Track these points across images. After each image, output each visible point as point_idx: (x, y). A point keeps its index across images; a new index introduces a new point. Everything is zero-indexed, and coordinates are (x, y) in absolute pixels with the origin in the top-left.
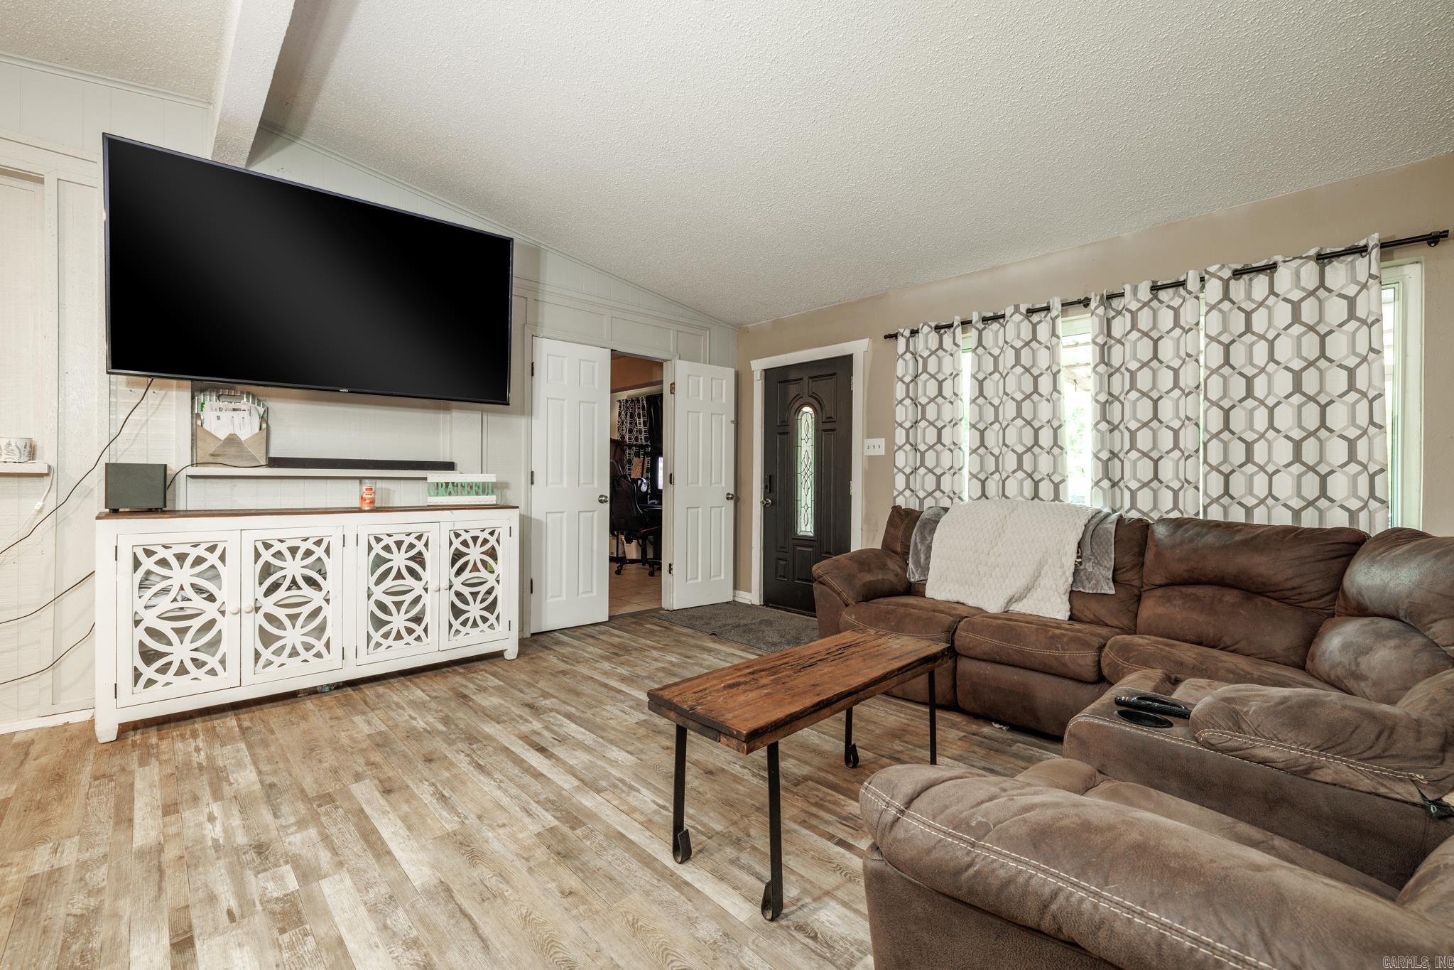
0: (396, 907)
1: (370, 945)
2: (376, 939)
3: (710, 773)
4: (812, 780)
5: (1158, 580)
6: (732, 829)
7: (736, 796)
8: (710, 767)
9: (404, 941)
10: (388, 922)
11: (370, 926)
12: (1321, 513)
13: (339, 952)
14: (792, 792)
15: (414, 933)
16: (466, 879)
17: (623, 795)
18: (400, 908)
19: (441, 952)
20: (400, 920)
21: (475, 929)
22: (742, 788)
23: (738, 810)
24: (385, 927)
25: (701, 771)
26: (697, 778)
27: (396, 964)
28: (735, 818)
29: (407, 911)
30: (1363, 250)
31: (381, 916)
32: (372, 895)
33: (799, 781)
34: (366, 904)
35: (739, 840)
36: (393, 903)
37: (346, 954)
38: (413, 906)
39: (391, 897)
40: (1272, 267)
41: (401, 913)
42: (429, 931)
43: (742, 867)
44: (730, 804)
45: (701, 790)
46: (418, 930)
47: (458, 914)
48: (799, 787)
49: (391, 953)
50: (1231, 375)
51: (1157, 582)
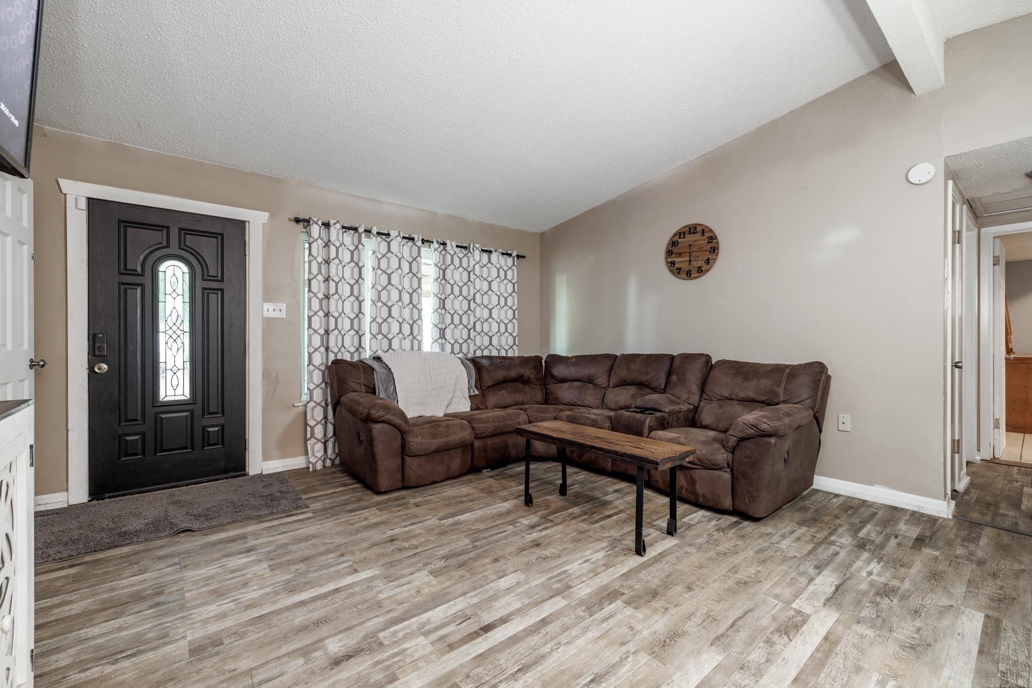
0: (748, 661)
1: (785, 663)
2: (780, 661)
5: (490, 383)
9: (771, 647)
10: (763, 660)
11: (772, 669)
12: (490, 351)
13: (803, 677)
15: (761, 644)
16: (701, 633)
18: (748, 659)
19: (766, 628)
20: (757, 655)
21: (740, 618)
24: (768, 661)
27: (788, 645)
29: (748, 655)
30: (510, 255)
31: (761, 667)
32: (747, 681)
34: (757, 681)
36: (746, 665)
37: (801, 672)
38: (742, 653)
39: (741, 668)
40: (491, 252)
41: (752, 657)
42: (755, 638)
46: (759, 644)
47: (735, 628)
49: (783, 650)
50: (492, 295)
51: (489, 385)
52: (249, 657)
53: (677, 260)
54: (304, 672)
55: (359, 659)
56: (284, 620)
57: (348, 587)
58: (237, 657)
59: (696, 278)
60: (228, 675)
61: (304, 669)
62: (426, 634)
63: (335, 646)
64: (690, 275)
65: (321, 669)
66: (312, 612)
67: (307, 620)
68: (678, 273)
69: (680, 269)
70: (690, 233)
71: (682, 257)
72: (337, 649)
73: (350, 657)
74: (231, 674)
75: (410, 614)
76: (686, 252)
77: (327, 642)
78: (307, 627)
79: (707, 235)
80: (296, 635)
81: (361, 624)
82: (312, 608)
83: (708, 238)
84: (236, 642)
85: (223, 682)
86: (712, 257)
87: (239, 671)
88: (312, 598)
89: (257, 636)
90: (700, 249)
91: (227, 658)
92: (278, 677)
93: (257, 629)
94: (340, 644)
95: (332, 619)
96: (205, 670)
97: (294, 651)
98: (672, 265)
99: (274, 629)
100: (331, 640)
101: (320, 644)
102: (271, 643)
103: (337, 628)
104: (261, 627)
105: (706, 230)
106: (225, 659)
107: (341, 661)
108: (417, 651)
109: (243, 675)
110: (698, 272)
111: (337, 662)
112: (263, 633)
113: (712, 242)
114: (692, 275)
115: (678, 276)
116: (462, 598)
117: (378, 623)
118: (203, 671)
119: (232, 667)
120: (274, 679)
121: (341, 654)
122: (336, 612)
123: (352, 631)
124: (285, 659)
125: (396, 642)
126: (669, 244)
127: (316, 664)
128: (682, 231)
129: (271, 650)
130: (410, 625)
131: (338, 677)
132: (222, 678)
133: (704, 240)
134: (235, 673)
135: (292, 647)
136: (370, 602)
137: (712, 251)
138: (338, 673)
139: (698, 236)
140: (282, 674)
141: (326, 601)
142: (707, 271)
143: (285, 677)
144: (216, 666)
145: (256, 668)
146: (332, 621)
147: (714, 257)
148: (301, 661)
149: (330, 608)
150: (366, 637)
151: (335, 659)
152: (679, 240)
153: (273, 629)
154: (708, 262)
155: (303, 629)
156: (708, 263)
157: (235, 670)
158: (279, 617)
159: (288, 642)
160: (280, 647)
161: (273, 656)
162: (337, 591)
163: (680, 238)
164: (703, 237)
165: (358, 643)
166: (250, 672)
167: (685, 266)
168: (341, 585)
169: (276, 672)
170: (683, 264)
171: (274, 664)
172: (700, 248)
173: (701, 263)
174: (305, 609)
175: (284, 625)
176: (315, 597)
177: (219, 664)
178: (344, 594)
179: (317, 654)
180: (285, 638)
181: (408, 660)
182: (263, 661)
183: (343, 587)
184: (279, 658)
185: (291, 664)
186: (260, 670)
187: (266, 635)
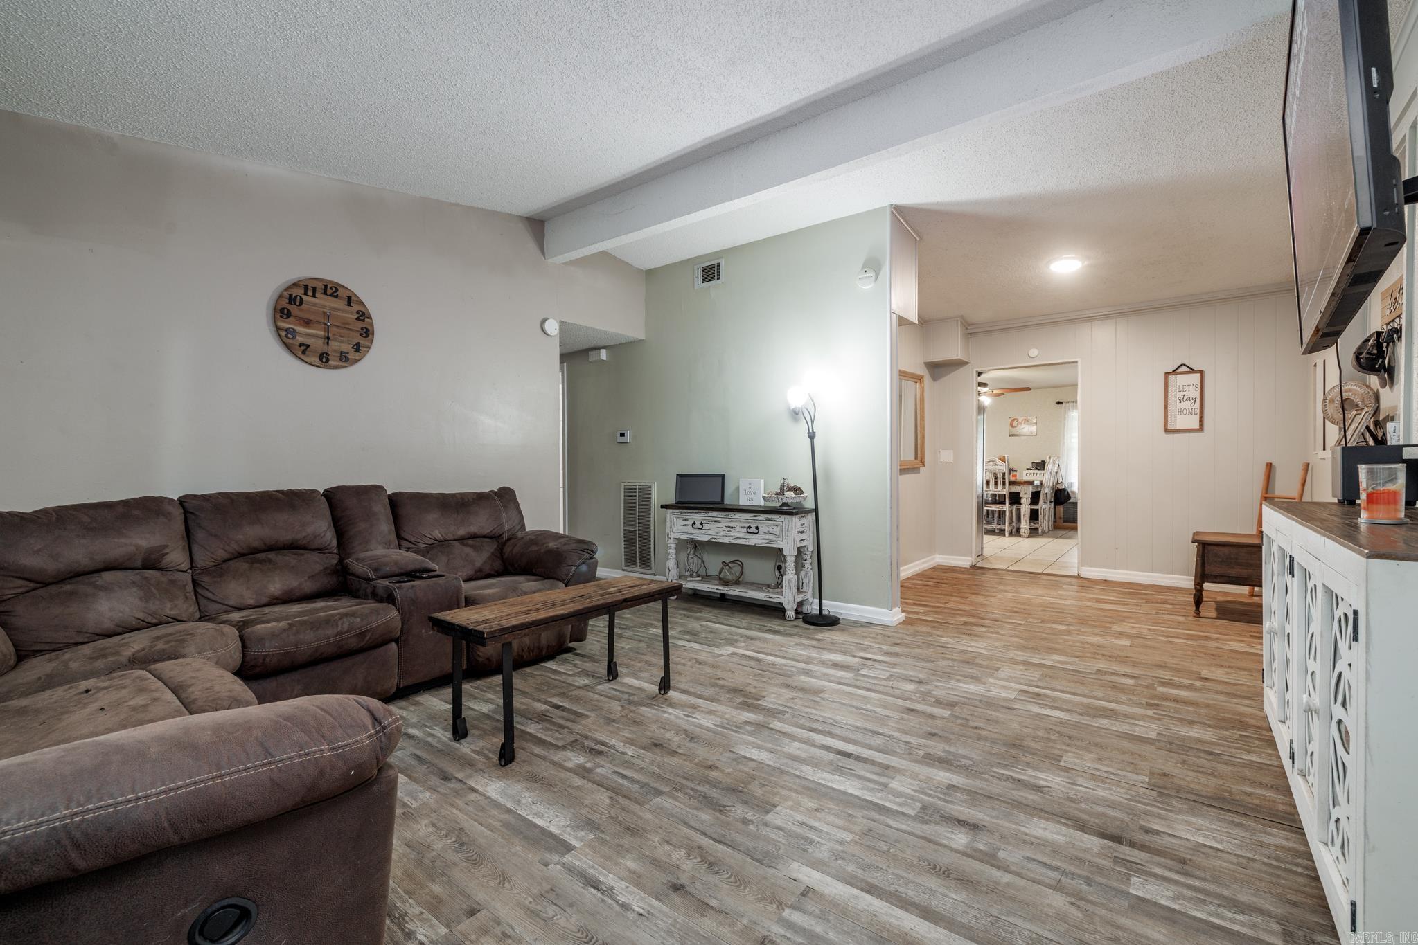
3: (656, 745)
4: (558, 746)
6: (634, 709)
7: (631, 728)
8: (658, 751)
14: (581, 735)
17: (725, 721)
22: (626, 735)
23: (629, 719)
25: (665, 745)
26: (669, 740)
28: (632, 714)
33: (571, 745)
35: (629, 704)
43: (627, 693)
44: (636, 723)
45: (662, 731)
48: (573, 739)
52: (1048, 905)
53: (300, 329)
54: (1008, 843)
55: (956, 814)
56: (972, 912)
57: (853, 881)
58: (1062, 917)
59: (337, 367)
60: (1082, 904)
61: (1006, 846)
62: (885, 786)
63: (961, 839)
64: (327, 361)
65: (993, 834)
66: (931, 890)
67: (948, 888)
68: (304, 352)
69: (309, 346)
70: (325, 293)
71: (309, 328)
72: (960, 835)
73: (959, 821)
74: (1077, 903)
75: (863, 803)
76: (318, 322)
77: (960, 848)
78: (958, 879)
79: (356, 307)
80: (979, 882)
81: (913, 834)
82: (927, 896)
83: (358, 312)
84: (1051, 937)
85: (1092, 902)
86: (363, 342)
87: (1068, 899)
88: (907, 910)
89: (1019, 922)
90: (344, 325)
91: (1073, 926)
92: (1034, 860)
93: (1012, 933)
94: (953, 836)
95: (926, 863)
96: (1108, 935)
97: (999, 868)
98: (290, 336)
99: (994, 911)
100: (954, 846)
101: (969, 851)
102: (1012, 898)
103: (935, 851)
104: (1006, 931)
105: (353, 298)
106: (1076, 927)
107: (970, 825)
108: (911, 784)
109: (1066, 891)
110: (341, 360)
111: (974, 827)
112: (1011, 919)
113: (363, 320)
114: (331, 363)
115: (302, 357)
116: (806, 777)
117: (897, 821)
118: (1110, 936)
119: (1073, 910)
120: (1039, 861)
121: (963, 829)
122: (910, 866)
123: (928, 836)
124: (1013, 868)
125: (912, 799)
126: (281, 296)
127: (992, 841)
128: (311, 284)
129: (1018, 890)
130: (881, 799)
131: (987, 818)
132: (1091, 908)
133: (350, 313)
134: (1073, 900)
135: (996, 874)
136: (868, 843)
137: (364, 335)
138: (983, 820)
139: (340, 304)
140: (1028, 858)
141: (900, 889)
142: (356, 361)
143: (1029, 855)
144: (1091, 927)
145: (1050, 886)
146: (928, 861)
147: (366, 343)
148: (1001, 855)
149: (910, 876)
150: (928, 822)
151: (972, 830)
152: (304, 297)
153: (996, 914)
154: (357, 348)
155: (966, 882)
156: (358, 350)
157: (1072, 904)
158: (973, 923)
159: (995, 882)
160: (1008, 885)
161: (1021, 883)
162: (871, 889)
163: (305, 294)
164: (348, 308)
165: (938, 823)
166: (1058, 887)
167: (317, 345)
168: (855, 891)
169: (1033, 865)
170: (313, 340)
171: (1029, 873)
172: (344, 323)
173: (346, 347)
174: (934, 903)
175: (979, 906)
176: (901, 907)
177: (1087, 926)
178: (874, 878)
179: (982, 847)
180: (993, 890)
181: (925, 785)
182: (1037, 887)
183: (856, 887)
184: (1018, 875)
185: (1013, 860)
186: (1047, 881)
187: (1009, 913)
